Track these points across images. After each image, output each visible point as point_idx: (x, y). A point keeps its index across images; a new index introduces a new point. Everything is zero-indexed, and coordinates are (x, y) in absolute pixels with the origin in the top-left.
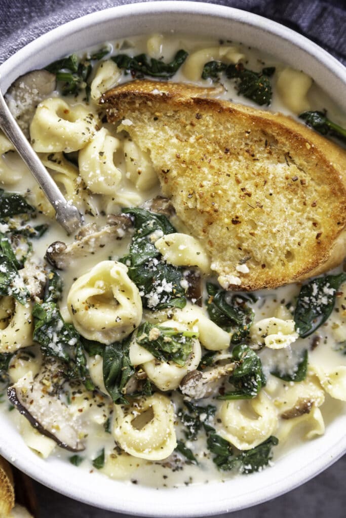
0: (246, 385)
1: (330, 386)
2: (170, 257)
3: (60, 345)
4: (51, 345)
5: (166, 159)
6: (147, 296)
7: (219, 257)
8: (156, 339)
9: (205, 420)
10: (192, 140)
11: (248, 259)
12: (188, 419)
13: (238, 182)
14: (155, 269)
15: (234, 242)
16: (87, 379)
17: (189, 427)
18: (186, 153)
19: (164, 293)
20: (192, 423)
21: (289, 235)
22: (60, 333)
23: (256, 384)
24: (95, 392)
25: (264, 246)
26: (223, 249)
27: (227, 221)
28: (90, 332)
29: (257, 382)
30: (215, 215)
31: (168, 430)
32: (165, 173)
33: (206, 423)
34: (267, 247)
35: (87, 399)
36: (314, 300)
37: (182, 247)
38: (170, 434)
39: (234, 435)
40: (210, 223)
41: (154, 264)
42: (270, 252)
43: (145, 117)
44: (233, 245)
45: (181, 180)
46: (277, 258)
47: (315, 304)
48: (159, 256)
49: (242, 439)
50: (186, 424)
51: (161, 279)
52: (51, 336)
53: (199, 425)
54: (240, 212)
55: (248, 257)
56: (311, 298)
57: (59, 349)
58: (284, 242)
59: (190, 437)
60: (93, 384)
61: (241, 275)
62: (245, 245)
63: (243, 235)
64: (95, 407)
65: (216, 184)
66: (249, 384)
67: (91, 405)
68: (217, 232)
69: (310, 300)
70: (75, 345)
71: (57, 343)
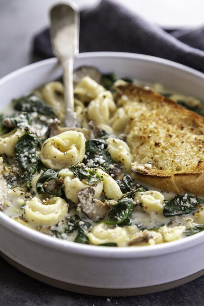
0: (117, 214)
1: (168, 234)
2: (112, 148)
3: (26, 159)
4: (22, 155)
5: (136, 115)
6: (88, 160)
7: (138, 161)
8: (80, 166)
9: (82, 225)
10: (154, 112)
11: (154, 164)
12: (72, 221)
13: (168, 131)
14: (100, 150)
15: (150, 154)
16: (29, 180)
17: (69, 226)
18: (148, 114)
19: (98, 163)
20: (73, 225)
21: (183, 160)
22: (30, 153)
23: (123, 214)
24: (28, 190)
25: (167, 159)
26: (142, 157)
27: (152, 142)
28: (46, 158)
29: (125, 213)
30: (147, 139)
31: (57, 210)
32: (132, 119)
33: (81, 227)
34: (168, 160)
35: (21, 190)
36: (182, 203)
37: (121, 147)
38: (57, 213)
39: (94, 235)
40: (142, 144)
41: (101, 147)
42: (168, 163)
43: (136, 99)
44: (149, 155)
45: (138, 124)
46: (171, 168)
47: (182, 205)
48: (106, 146)
49: (98, 237)
50: (69, 224)
51: (101, 155)
52: (25, 151)
53: (77, 227)
54: (161, 142)
55: (155, 163)
56: (181, 201)
57: (24, 159)
58: (179, 161)
59: (67, 232)
60: (30, 184)
61: (146, 168)
62: (156, 156)
63: (158, 152)
64: (23, 196)
65: (156, 128)
66: (119, 214)
67: (22, 194)
68: (145, 149)
69: (180, 202)
70: (34, 163)
71: (25, 156)
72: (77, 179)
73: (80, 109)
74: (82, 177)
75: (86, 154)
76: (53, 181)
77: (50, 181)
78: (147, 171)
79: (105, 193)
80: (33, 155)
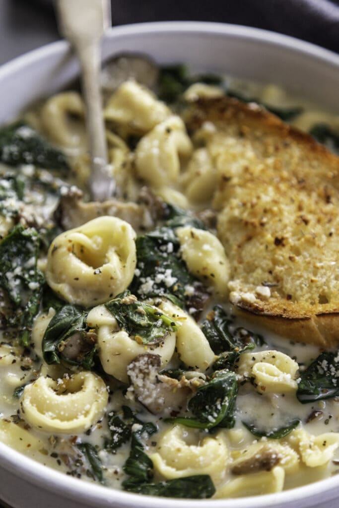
0: (207, 407)
1: (309, 451)
2: (188, 251)
3: (18, 282)
4: (9, 275)
5: (234, 169)
6: (143, 280)
7: (243, 277)
8: (129, 303)
9: (137, 432)
10: (270, 161)
11: (275, 286)
12: (117, 423)
13: (300, 208)
14: (165, 255)
15: (266, 263)
16: (27, 330)
17: (113, 433)
18: (257, 169)
20: (120, 430)
21: (332, 277)
22: (26, 270)
23: (219, 407)
24: (27, 351)
25: (300, 277)
26: (251, 268)
27: (269, 237)
28: (59, 280)
29: (221, 405)
30: (259, 229)
31: (87, 407)
32: (226, 179)
33: (137, 436)
34: (302, 279)
35: (13, 354)
36: (333, 369)
37: (206, 247)
39: (163, 458)
40: (249, 239)
41: (167, 249)
42: (303, 285)
43: (232, 129)
44: (264, 266)
45: (239, 190)
46: (309, 295)
47: (333, 374)
48: (177, 246)
49: (170, 463)
50: (113, 428)
51: (167, 267)
52: (14, 265)
53: (128, 436)
54: (288, 234)
55: (277, 284)
56: (331, 366)
57: (14, 284)
58: (324, 280)
59: (108, 446)
60: (30, 339)
61: (259, 296)
62: (278, 269)
63: (281, 258)
64: (17, 366)
65: (275, 202)
66: (210, 407)
67: (14, 361)
68: (254, 250)
69: (329, 368)
70: (35, 291)
71: (17, 277)
72: (124, 334)
73: (121, 154)
74: (134, 329)
75: (138, 267)
76: (76, 337)
77: (69, 339)
78: (261, 304)
79: (179, 355)
80: (32, 272)
